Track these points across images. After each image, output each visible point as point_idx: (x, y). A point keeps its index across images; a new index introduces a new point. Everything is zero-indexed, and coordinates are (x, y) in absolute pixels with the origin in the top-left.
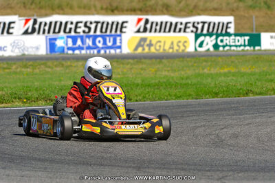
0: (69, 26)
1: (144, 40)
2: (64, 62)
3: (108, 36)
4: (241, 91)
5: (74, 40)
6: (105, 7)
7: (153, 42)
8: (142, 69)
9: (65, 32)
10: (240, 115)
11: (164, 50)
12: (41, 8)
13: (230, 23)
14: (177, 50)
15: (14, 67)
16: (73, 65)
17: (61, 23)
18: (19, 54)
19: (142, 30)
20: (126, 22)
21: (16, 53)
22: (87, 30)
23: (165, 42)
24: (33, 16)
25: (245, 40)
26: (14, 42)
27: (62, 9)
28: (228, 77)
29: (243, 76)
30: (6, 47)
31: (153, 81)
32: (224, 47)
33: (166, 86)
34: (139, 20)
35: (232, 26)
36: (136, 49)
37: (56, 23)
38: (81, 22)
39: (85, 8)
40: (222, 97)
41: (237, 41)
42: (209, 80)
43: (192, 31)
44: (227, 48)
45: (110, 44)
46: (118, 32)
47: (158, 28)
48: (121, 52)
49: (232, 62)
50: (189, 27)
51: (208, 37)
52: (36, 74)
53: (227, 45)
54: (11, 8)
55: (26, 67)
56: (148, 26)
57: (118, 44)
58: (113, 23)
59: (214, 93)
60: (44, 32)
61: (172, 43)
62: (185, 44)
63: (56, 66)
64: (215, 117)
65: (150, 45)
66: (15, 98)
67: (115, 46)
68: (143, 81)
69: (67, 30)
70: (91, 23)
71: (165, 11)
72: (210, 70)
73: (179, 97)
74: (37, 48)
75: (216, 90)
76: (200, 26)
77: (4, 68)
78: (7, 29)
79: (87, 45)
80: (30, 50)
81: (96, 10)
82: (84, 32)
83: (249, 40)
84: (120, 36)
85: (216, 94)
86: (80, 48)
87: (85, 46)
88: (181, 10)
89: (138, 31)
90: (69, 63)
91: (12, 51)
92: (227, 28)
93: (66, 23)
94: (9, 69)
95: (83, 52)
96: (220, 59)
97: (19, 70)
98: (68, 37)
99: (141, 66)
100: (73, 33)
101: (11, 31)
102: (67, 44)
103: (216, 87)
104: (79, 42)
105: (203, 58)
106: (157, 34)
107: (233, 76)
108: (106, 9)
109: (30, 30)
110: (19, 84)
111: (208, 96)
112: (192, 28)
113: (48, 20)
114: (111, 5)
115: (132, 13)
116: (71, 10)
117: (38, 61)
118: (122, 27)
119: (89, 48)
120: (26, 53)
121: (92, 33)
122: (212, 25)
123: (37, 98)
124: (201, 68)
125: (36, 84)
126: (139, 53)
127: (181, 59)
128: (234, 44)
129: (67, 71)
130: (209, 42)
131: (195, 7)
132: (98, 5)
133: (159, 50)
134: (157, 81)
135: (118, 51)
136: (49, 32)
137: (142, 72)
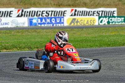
0: (39, 13)
1: (74, 19)
2: (36, 30)
3: (57, 17)
4: (121, 44)
5: (41, 20)
6: (56, 4)
7: (79, 20)
8: (74, 33)
9: (37, 16)
10: (121, 55)
11: (84, 24)
12: (25, 4)
13: (115, 11)
14: (90, 24)
15: (13, 32)
16: (41, 31)
17: (35, 12)
18: (15, 26)
19: (73, 15)
20: (66, 11)
21: (14, 26)
22: (47, 15)
23: (84, 21)
24: (21, 8)
25: (122, 19)
26: (13, 21)
27: (35, 5)
28: (114, 37)
29: (121, 36)
30: (8, 23)
31: (79, 39)
32: (112, 22)
33: (86, 41)
34: (72, 10)
35: (116, 13)
36: (71, 24)
37: (33, 11)
38: (44, 11)
39: (46, 4)
40: (112, 46)
41: (118, 20)
42: (106, 38)
43: (97, 15)
44: (114, 23)
45: (58, 21)
46: (62, 16)
47: (81, 14)
48: (63, 25)
49: (116, 30)
50: (95, 14)
51: (104, 18)
52: (23, 36)
53: (113, 22)
54: (11, 4)
55: (18, 32)
56: (76, 13)
57: (62, 21)
58: (60, 11)
59: (108, 45)
60: (27, 16)
61: (88, 21)
62: (94, 21)
63: (33, 32)
64: (109, 56)
65: (77, 22)
66: (14, 47)
67: (61, 22)
68: (74, 39)
69: (38, 15)
70: (49, 11)
71: (84, 6)
72: (106, 34)
73: (92, 47)
74: (24, 24)
75: (109, 43)
76: (100, 13)
77: (8, 33)
78: (9, 14)
79: (47, 22)
80: (20, 24)
81: (51, 5)
82: (46, 16)
83: (124, 19)
84: (63, 17)
85: (109, 45)
86: (44, 23)
87: (46, 23)
88: (92, 5)
89: (72, 15)
90: (39, 30)
91: (12, 25)
92: (113, 13)
93: (37, 12)
94: (11, 33)
95: (46, 25)
96: (110, 28)
97: (15, 34)
98: (38, 18)
99: (73, 32)
100: (40, 17)
101: (11, 15)
102: (38, 22)
103: (109, 42)
104: (44, 21)
105: (103, 28)
106: (81, 17)
107: (117, 36)
108: (56, 5)
109: (20, 15)
110: (15, 41)
111: (105, 46)
112: (96, 14)
113: (29, 10)
114: (58, 3)
115: (69, 7)
116: (40, 5)
117: (24, 30)
118: (64, 13)
119: (48, 23)
120: (18, 26)
121: (50, 16)
122: (106, 12)
123: (24, 47)
124: (101, 33)
125: (24, 40)
126: (72, 26)
127: (92, 28)
128: (117, 21)
129: (38, 34)
130: (105, 20)
131: (99, 4)
132: (53, 3)
133: (81, 24)
134: (81, 39)
135: (62, 25)
136: (29, 16)
137: (74, 35)
